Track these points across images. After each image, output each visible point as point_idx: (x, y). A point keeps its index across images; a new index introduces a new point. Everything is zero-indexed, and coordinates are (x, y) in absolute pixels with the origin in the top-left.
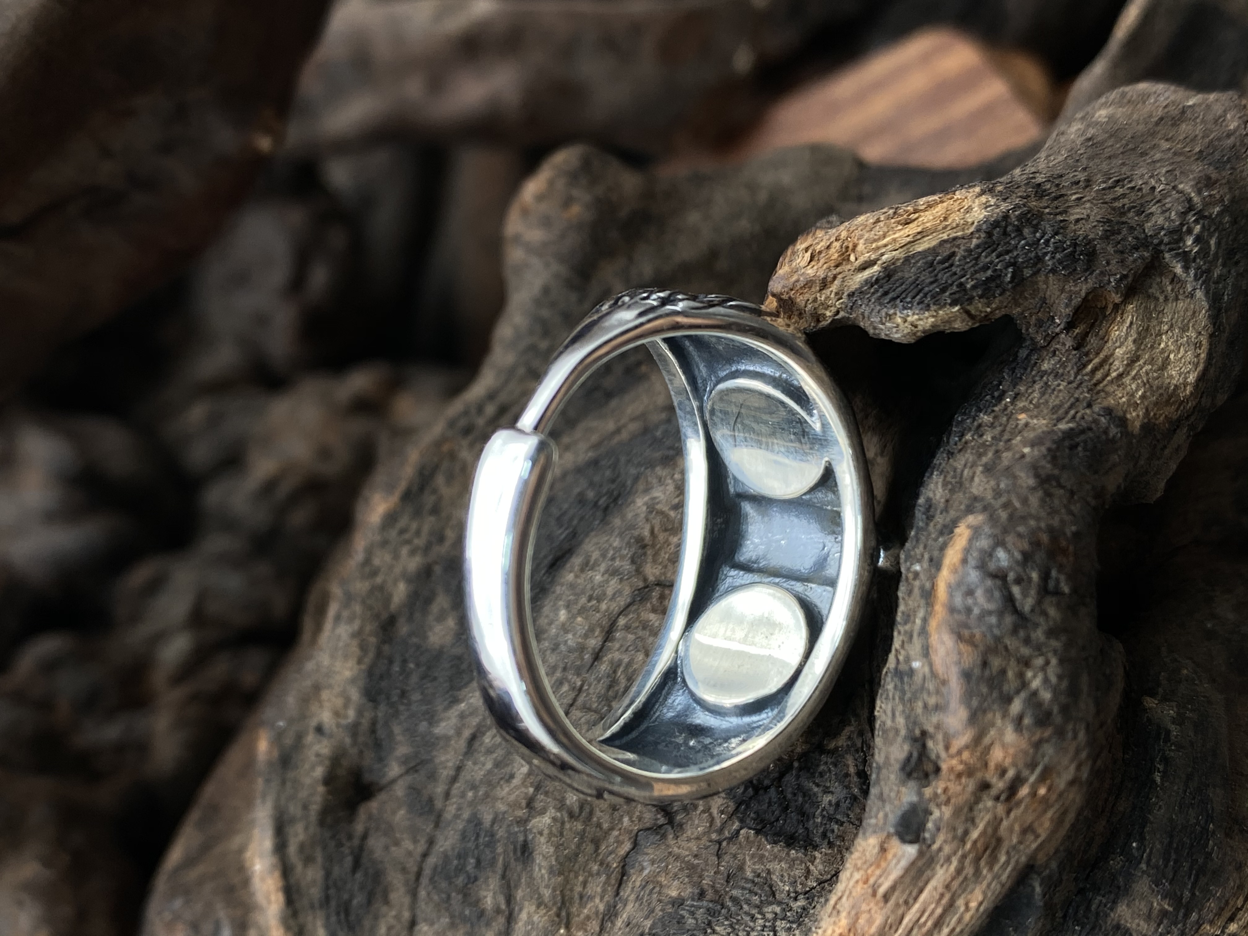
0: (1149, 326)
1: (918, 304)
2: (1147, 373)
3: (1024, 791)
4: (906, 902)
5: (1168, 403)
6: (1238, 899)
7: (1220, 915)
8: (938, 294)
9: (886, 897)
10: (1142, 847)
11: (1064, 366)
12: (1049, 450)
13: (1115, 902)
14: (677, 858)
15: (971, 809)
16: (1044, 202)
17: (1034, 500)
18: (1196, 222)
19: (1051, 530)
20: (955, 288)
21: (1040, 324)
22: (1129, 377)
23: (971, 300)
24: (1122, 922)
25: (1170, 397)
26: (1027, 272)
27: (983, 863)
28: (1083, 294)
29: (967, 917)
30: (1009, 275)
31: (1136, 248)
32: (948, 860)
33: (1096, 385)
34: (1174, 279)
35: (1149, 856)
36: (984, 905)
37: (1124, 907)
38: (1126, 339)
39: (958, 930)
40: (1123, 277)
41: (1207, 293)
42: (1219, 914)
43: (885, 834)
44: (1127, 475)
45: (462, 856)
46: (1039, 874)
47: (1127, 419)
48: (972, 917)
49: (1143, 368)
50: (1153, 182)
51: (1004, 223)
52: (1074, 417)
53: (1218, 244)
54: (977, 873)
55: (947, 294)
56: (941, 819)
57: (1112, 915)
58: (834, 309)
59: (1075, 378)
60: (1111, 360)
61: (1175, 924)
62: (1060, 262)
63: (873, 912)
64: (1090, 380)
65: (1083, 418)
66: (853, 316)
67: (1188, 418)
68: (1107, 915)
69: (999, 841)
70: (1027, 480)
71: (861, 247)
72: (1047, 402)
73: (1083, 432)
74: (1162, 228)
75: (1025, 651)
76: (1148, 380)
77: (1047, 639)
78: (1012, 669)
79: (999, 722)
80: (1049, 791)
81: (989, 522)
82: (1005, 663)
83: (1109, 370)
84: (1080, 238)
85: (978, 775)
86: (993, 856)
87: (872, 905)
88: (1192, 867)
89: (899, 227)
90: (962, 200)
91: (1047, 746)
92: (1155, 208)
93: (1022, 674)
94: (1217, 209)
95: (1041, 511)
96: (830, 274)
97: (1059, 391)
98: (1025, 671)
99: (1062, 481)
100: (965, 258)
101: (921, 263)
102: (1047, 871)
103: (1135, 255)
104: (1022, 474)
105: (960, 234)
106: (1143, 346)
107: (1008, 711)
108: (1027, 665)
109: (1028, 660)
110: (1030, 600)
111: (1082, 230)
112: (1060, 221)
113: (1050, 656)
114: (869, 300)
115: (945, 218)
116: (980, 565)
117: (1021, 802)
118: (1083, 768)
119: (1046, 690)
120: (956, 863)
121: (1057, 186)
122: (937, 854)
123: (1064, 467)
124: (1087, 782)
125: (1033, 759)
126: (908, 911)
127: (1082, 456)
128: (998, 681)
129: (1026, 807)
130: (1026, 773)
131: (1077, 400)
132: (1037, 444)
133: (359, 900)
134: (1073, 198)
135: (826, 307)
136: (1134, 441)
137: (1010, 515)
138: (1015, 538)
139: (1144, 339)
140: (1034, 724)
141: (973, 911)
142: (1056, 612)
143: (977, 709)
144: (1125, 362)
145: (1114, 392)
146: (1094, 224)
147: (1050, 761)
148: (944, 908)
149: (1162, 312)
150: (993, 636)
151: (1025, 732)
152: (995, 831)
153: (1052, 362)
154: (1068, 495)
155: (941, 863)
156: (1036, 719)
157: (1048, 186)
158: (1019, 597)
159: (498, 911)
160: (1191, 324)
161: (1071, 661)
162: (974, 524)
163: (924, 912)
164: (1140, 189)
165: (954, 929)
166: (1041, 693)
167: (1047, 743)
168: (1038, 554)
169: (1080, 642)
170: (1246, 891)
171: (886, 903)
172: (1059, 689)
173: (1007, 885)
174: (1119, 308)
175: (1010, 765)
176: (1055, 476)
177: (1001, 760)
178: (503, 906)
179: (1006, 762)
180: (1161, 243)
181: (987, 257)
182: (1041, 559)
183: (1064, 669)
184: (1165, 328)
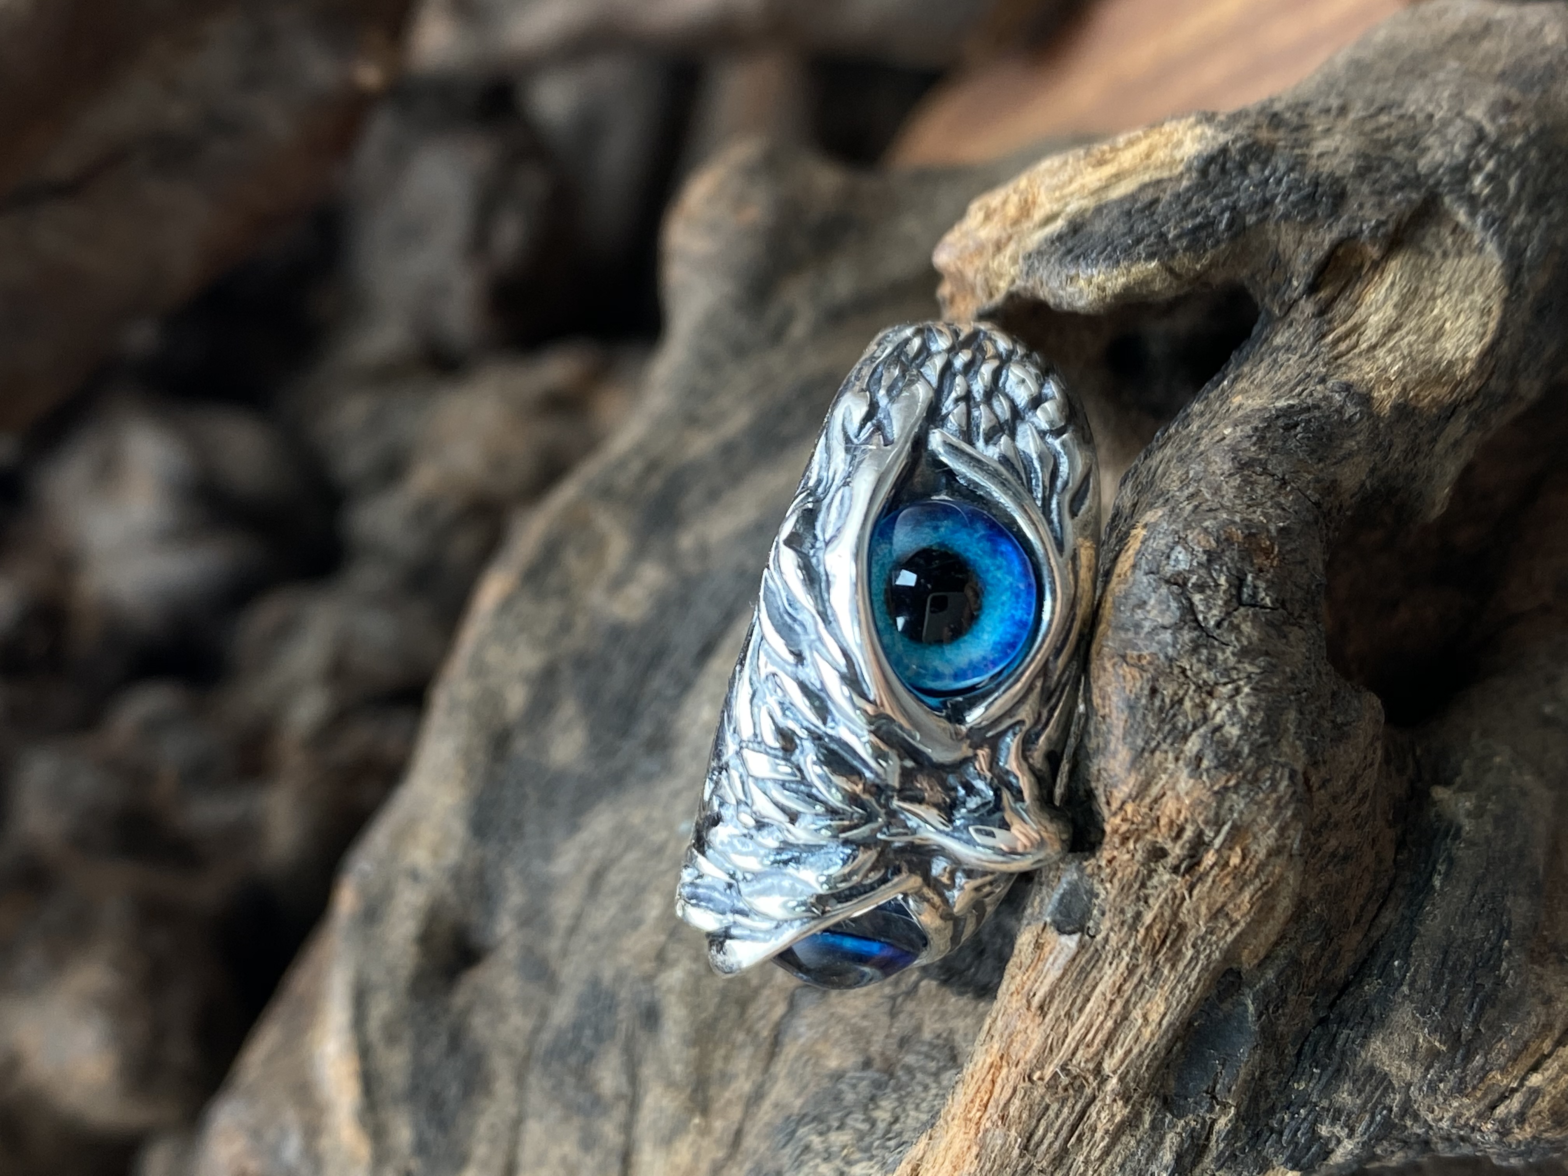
0: (1417, 289)
1: (1104, 260)
2: (1410, 345)
3: (1209, 858)
4: (1068, 1015)
5: (1438, 380)
6: (1543, 1042)
7: (1515, 1060)
8: (1130, 247)
9: (1043, 1010)
10: (1405, 967)
11: (1298, 336)
12: (1256, 429)
13: (1366, 1036)
14: (841, 1019)
15: (1143, 885)
16: (1281, 133)
17: (1229, 490)
18: (1489, 156)
19: (1248, 524)
20: (1152, 239)
21: (1276, 290)
22: (1385, 349)
23: (1173, 253)
24: (1378, 1064)
25: (1442, 375)
26: (1251, 219)
27: (1161, 957)
28: (1326, 245)
29: (1147, 1033)
30: (1224, 222)
31: (1399, 188)
32: (1117, 954)
33: (1336, 358)
34: (1456, 228)
35: (1414, 976)
36: (1167, 1018)
37: (1378, 1043)
38: (1384, 302)
39: (1135, 1051)
40: (1380, 224)
41: (1501, 246)
42: (1514, 1059)
43: (1041, 925)
44: (1373, 471)
45: (577, 1027)
46: (1252, 987)
47: (1373, 398)
48: (1153, 1035)
49: (1405, 339)
50: (1430, 108)
51: (1221, 159)
52: (1300, 394)
53: (1522, 186)
54: (1156, 971)
55: (1141, 246)
56: (1105, 900)
57: (1363, 1054)
58: (1008, 279)
59: (1311, 349)
60: (1362, 329)
61: (1451, 1068)
62: (1295, 205)
63: (1029, 1031)
64: (1328, 352)
65: (1311, 394)
66: (1030, 284)
67: (1468, 402)
68: (1356, 1055)
69: (1182, 927)
70: (1221, 464)
71: (1043, 197)
72: (1271, 380)
73: (1308, 409)
74: (1441, 164)
75: (1208, 676)
76: (1410, 354)
77: (1239, 662)
78: (1192, 699)
79: (1171, 766)
80: (1243, 859)
81: (1170, 516)
82: (1181, 693)
83: (1358, 341)
84: (1324, 176)
85: (1149, 837)
86: (1175, 949)
87: (1028, 1022)
88: (1474, 994)
89: (1090, 169)
90: (1171, 134)
91: (1235, 797)
92: (1431, 140)
93: (1204, 706)
94: (1518, 141)
95: (1238, 502)
96: (1004, 235)
97: (1289, 366)
98: (1208, 701)
99: (1270, 467)
100: (1170, 204)
101: (1116, 212)
102: (1262, 983)
103: (1399, 196)
104: (1218, 459)
105: (1165, 174)
106: (1407, 313)
107: (1182, 752)
108: (1210, 694)
109: (1212, 687)
110: (1215, 612)
111: (1327, 166)
112: (1297, 156)
113: (1241, 683)
114: (1048, 261)
115: (1148, 156)
116: (1154, 569)
117: (1207, 873)
118: (1291, 832)
119: (1233, 725)
120: (1127, 959)
121: (1300, 115)
122: (1104, 947)
123: (1274, 450)
124: (1301, 855)
125: (1217, 814)
126: (1073, 1026)
127: (1302, 438)
128: (1172, 712)
129: (1214, 882)
130: (1209, 833)
131: (1308, 375)
132: (1242, 424)
133: (454, 1090)
134: (1319, 128)
135: (1000, 276)
136: (1381, 425)
137: (1196, 507)
138: (1199, 534)
139: (1410, 303)
140: (1216, 768)
141: (1154, 1025)
142: (1253, 627)
143: (1143, 750)
144: (1380, 331)
145: (1360, 366)
146: (1344, 158)
147: (1241, 818)
148: (1116, 1021)
149: (1438, 270)
150: (1166, 656)
151: (1205, 778)
152: (1175, 914)
153: (1287, 334)
154: (1277, 483)
155: (1110, 959)
156: (1219, 760)
157: (1287, 115)
158: (1201, 608)
159: (619, 1097)
160: (1476, 286)
161: (1270, 690)
162: (1153, 520)
163: (1092, 1026)
164: (1413, 117)
165: (1130, 1051)
166: (1227, 728)
167: (1236, 792)
168: (1227, 553)
169: (1288, 669)
170: (1557, 1033)
171: (1044, 1018)
172: (1251, 723)
173: (1197, 991)
174: (1378, 266)
175: (1186, 820)
176: (1260, 460)
177: (1174, 816)
178: (625, 1089)
179: (1182, 818)
180: (1438, 183)
181: (1198, 202)
182: (1232, 559)
183: (1260, 700)
184: (1440, 290)
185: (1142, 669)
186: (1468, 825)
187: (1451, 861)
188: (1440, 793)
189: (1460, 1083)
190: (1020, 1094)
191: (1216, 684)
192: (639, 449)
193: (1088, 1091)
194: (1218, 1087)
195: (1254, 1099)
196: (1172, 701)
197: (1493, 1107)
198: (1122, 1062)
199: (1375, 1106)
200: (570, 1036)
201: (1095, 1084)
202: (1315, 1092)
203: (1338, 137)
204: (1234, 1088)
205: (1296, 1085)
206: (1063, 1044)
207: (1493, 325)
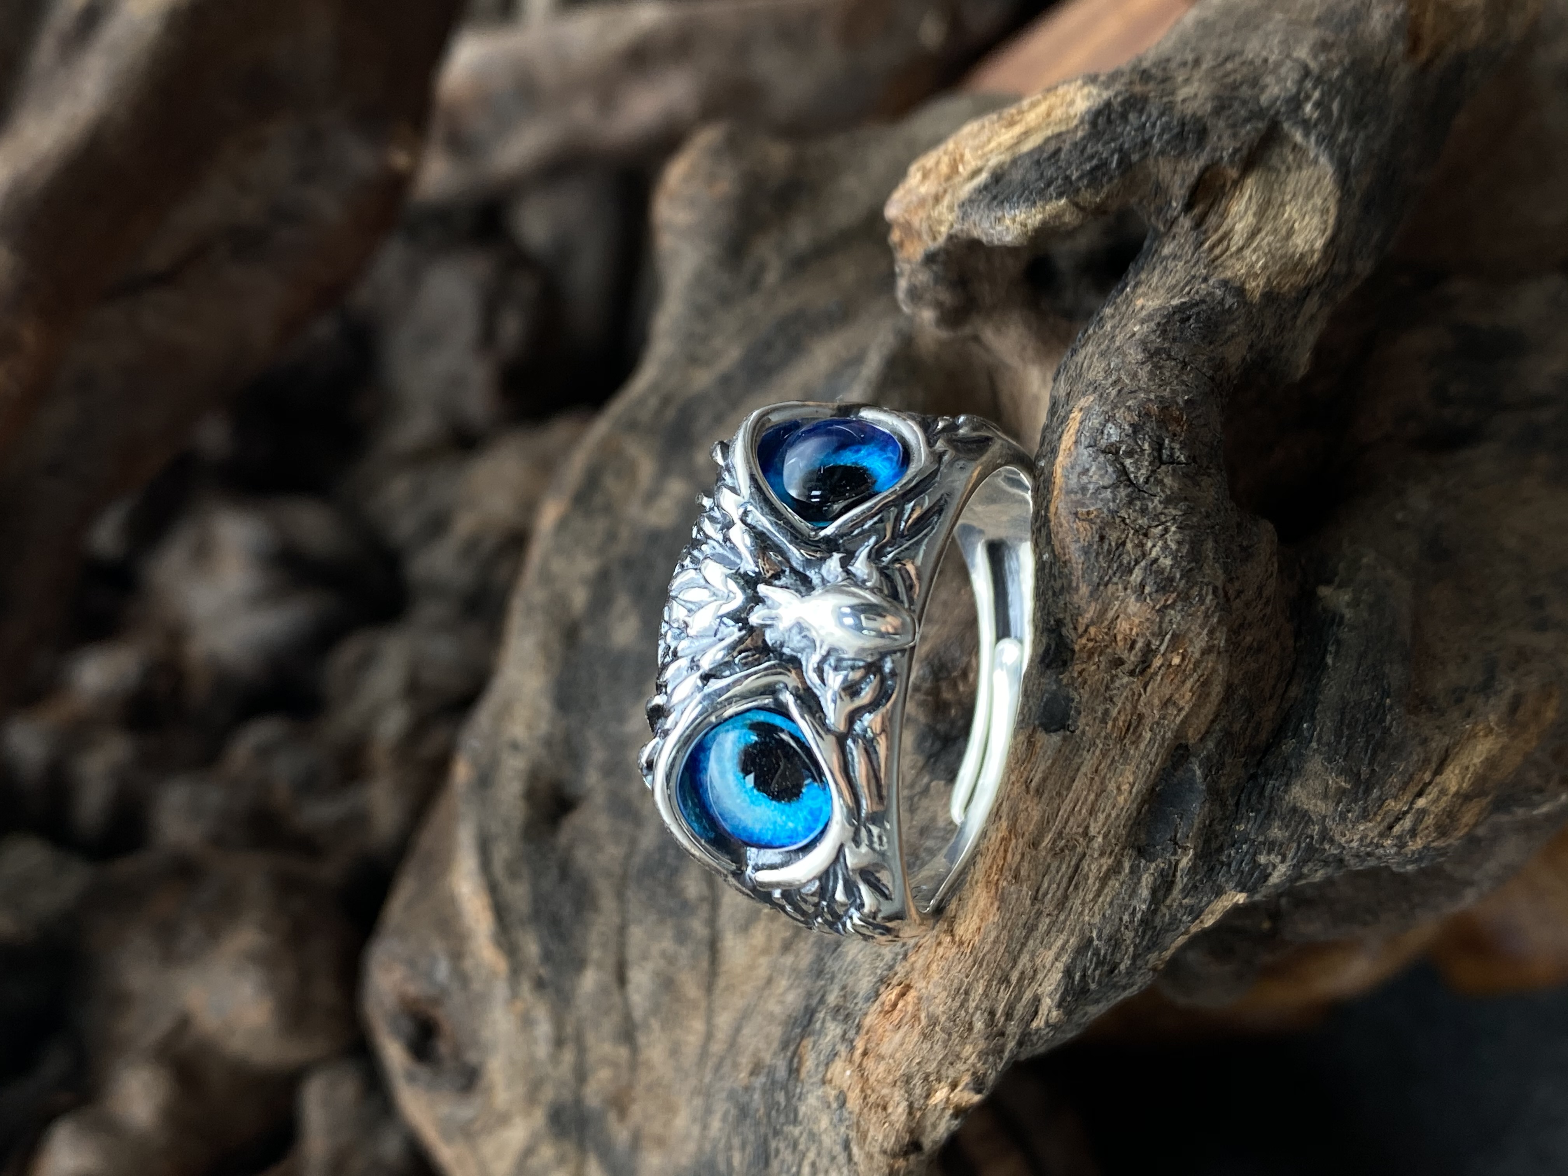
0: (1270, 198)
1: (1024, 202)
2: (1269, 244)
3: (1157, 662)
4: (1059, 794)
5: (1294, 270)
6: (1424, 773)
7: (1405, 789)
8: (1043, 190)
9: (1039, 792)
10: (1312, 728)
11: (1182, 246)
12: (1158, 324)
13: (1287, 784)
15: (1108, 688)
16: (1151, 85)
17: (1143, 374)
18: (1315, 88)
19: (1161, 399)
20: (1060, 181)
21: (1159, 211)
22: (1250, 249)
23: (1078, 190)
24: (1299, 804)
25: (1297, 265)
26: (1135, 157)
27: (1127, 740)
28: (1196, 172)
29: (1121, 799)
30: (1115, 162)
31: (1247, 120)
32: (1093, 743)
33: (1213, 261)
34: (1295, 147)
35: (1320, 734)
36: (1136, 786)
37: (1297, 788)
38: (1246, 211)
39: (1113, 815)
40: (1236, 151)
41: (1331, 158)
42: (1403, 788)
43: (1032, 727)
44: (1251, 347)
46: (1197, 756)
47: (1245, 290)
48: (1126, 801)
49: (1265, 239)
50: (1264, 54)
51: (1107, 112)
52: (1189, 293)
53: (1342, 108)
54: (1124, 751)
55: (1052, 188)
56: (1080, 702)
57: (1287, 797)
58: (947, 224)
59: (1193, 255)
60: (1231, 235)
61: (1356, 801)
62: (1168, 142)
63: (1029, 809)
64: (1207, 257)
65: (1197, 292)
66: (965, 227)
67: (1318, 284)
68: (1281, 799)
69: (1141, 717)
70: (1135, 355)
71: (968, 155)
72: (1165, 284)
73: (1197, 304)
74: (1277, 98)
75: (1143, 521)
76: (1270, 251)
77: (1165, 508)
78: (1132, 541)
79: (1122, 594)
80: (1183, 660)
81: (1100, 401)
82: (1124, 536)
83: (1228, 245)
84: (1188, 117)
85: (1109, 650)
86: (1137, 734)
87: (1028, 803)
88: (1368, 742)
89: (1003, 130)
90: (1064, 95)
91: (1173, 612)
92: (1269, 79)
93: (1142, 545)
94: (1336, 73)
95: (1151, 383)
96: (941, 190)
97: (1177, 271)
98: (1144, 541)
99: (1173, 354)
100: (1071, 152)
101: (1028, 163)
102: (1205, 753)
103: (1248, 127)
104: (1132, 351)
105: (1063, 128)
106: (1264, 219)
107: (1129, 582)
108: (1146, 535)
109: (1147, 530)
110: (1143, 471)
111: (1190, 109)
112: (1166, 104)
113: (1169, 524)
114: (979, 207)
115: (1048, 115)
116: (1092, 443)
117: (1156, 674)
118: (1218, 634)
119: (1166, 557)
120: (1101, 746)
121: (1164, 69)
122: (1082, 739)
123: (1174, 340)
124: (1227, 651)
125: (1160, 627)
126: (1063, 802)
127: (1195, 328)
128: (1117, 554)
129: (1162, 679)
130: (1155, 643)
131: (1194, 277)
132: (1147, 321)
133: (567, 910)
134: (1180, 79)
135: (940, 222)
136: (1254, 310)
137: (1120, 391)
138: (1124, 412)
139: (1266, 210)
140: (1157, 591)
141: (1126, 794)
142: (1173, 480)
143: (1099, 584)
144: (1245, 235)
145: (1233, 265)
146: (1202, 101)
147: (1178, 628)
148: (1096, 794)
149: (1284, 183)
150: (1109, 510)
151: (1148, 600)
152: (1135, 707)
153: (1172, 246)
154: (1180, 366)
155: (1088, 747)
156: (1158, 586)
157: (1154, 71)
158: (1132, 469)
159: (702, 899)
160: (1316, 191)
161: (1192, 527)
162: (1086, 405)
163: (1078, 801)
164: (1252, 62)
165: (1109, 815)
166: (1161, 559)
167: (1173, 609)
168: (1148, 425)
169: (1203, 510)
170: (1434, 766)
171: (1040, 798)
172: (1180, 555)
173: (1157, 764)
174: (1237, 184)
175: (1137, 635)
176: (1165, 349)
177: (1128, 632)
178: (706, 892)
179: (1134, 633)
180: (1278, 113)
181: (1092, 148)
182: (1152, 429)
183: (1185, 535)
184: (1288, 197)
185: (1091, 522)
186: (1348, 614)
187: (1338, 643)
188: (1324, 591)
189: (1364, 812)
190: (1027, 857)
191: (1150, 527)
192: (654, 387)
193: (1079, 850)
194: (1179, 835)
195: (1207, 841)
196: (1116, 544)
197: (1390, 827)
198: (1104, 825)
199: (1300, 837)
200: (657, 856)
201: (1084, 844)
202: (1253, 831)
203: (1196, 84)
204: (1191, 834)
205: (1237, 828)
206: (1057, 816)
207: (1331, 221)
